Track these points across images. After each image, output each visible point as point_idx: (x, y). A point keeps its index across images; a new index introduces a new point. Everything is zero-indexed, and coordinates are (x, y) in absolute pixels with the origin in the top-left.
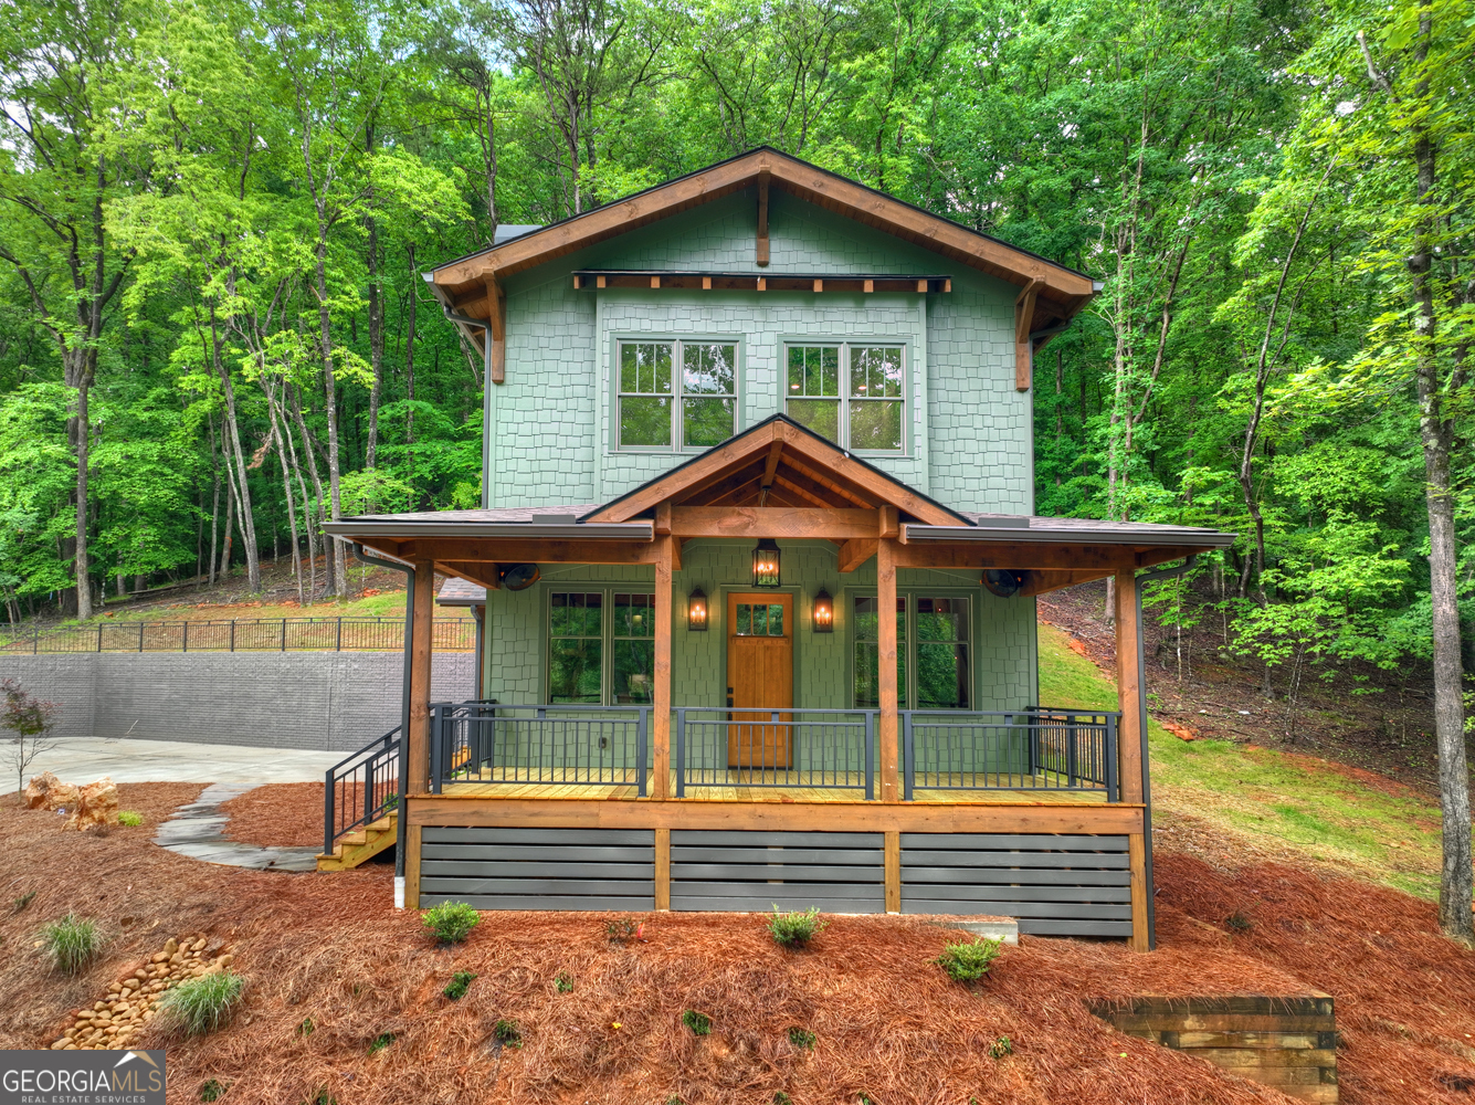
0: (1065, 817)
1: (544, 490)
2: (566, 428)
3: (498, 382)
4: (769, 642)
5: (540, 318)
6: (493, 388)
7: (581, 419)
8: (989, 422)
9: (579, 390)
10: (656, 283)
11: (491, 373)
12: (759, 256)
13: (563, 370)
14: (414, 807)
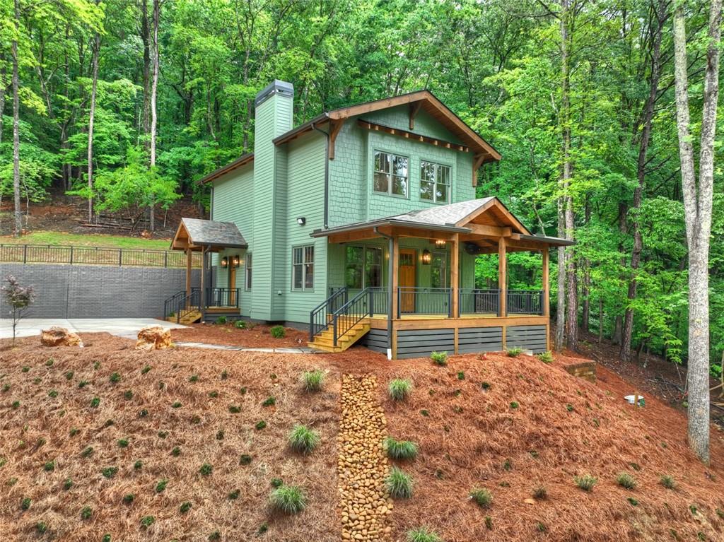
1: (345, 205)
2: (353, 181)
3: (332, 159)
4: (409, 267)
5: (344, 135)
6: (330, 161)
7: (358, 178)
8: (466, 196)
9: (357, 167)
10: (393, 132)
11: (330, 154)
12: (410, 126)
13: (352, 158)
14: (395, 324)
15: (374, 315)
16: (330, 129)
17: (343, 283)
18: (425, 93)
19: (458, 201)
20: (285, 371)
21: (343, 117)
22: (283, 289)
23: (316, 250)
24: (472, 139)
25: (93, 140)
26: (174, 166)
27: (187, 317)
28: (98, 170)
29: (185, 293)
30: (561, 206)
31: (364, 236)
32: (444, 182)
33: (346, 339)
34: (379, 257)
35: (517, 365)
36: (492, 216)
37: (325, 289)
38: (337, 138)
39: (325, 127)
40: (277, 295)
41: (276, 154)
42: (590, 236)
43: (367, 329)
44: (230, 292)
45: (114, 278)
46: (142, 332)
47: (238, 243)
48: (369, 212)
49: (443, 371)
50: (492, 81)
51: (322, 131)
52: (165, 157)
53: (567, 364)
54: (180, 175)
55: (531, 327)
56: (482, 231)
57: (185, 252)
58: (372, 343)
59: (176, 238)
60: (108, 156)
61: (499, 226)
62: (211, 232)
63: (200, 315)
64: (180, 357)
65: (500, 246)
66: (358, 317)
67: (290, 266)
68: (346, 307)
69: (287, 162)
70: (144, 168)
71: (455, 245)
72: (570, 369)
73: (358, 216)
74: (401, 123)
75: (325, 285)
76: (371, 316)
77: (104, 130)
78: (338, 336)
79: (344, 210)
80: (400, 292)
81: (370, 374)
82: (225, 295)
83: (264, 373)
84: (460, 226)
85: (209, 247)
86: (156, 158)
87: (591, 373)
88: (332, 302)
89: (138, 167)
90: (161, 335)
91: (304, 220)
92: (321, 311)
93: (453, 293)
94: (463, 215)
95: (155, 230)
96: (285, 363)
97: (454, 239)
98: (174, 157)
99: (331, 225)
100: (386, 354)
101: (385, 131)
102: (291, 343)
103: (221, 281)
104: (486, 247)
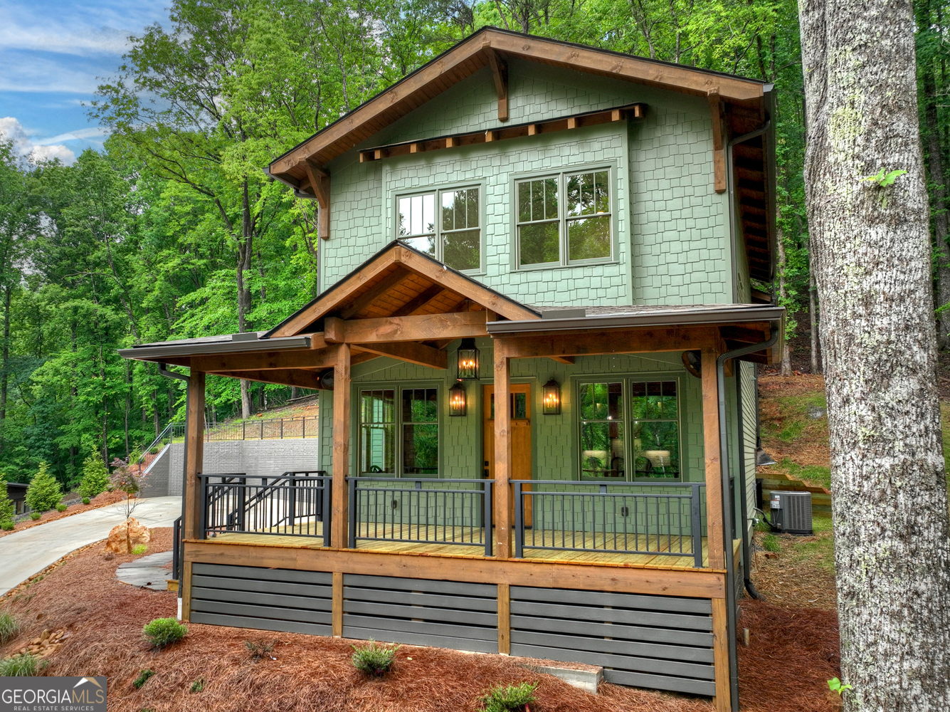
0: (650, 579)
3: (325, 238)
6: (323, 243)
12: (500, 114)
14: (187, 548)
74: (478, 116)
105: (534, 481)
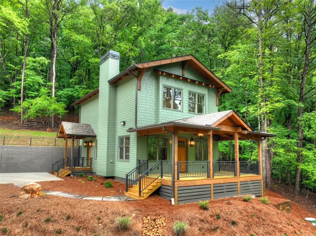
1: (147, 115)
2: (151, 102)
3: (139, 90)
4: (183, 148)
5: (146, 77)
6: (138, 91)
7: (154, 100)
8: (213, 110)
9: (154, 94)
10: (173, 76)
11: (138, 87)
12: (183, 74)
13: (151, 90)
14: (176, 183)
15: (163, 177)
16: (138, 73)
17: (146, 157)
18: (191, 56)
19: (209, 113)
20: (107, 215)
21: (145, 67)
22: (113, 159)
23: (131, 139)
24: (216, 81)
25: (24, 84)
26: (65, 97)
27: (63, 173)
28: (26, 99)
29: (64, 159)
30: (263, 116)
31: (157, 132)
32: (201, 103)
33: (147, 191)
34: (166, 142)
35: (251, 207)
36: (230, 121)
37: (136, 160)
38: (142, 79)
39: (136, 73)
40: (110, 163)
41: (110, 88)
42: (277, 131)
43: (159, 185)
44: (88, 160)
45: (27, 152)
46: (24, 187)
47: (91, 134)
48: (160, 118)
49: (207, 214)
50: (222, 56)
51: (134, 75)
52: (60, 93)
53: (276, 204)
54: (68, 101)
55: (254, 182)
56: (225, 129)
57: (65, 139)
58: (162, 193)
59: (59, 132)
60: (32, 93)
61: (234, 126)
62: (77, 129)
63: (70, 172)
64: (44, 203)
65: (235, 137)
66: (154, 177)
67: (117, 147)
68: (147, 172)
69: (116, 93)
70: (49, 98)
71: (211, 137)
72: (277, 206)
73: (154, 121)
74: (178, 72)
75: (136, 158)
76: (162, 177)
77: (29, 80)
78: (142, 190)
79: (146, 117)
80: (179, 164)
81: (161, 216)
82: (85, 161)
83: (94, 216)
84: (214, 126)
85: (75, 136)
86: (55, 93)
87: (288, 207)
88: (139, 168)
89: (45, 97)
90: (34, 189)
91: (124, 122)
92: (133, 174)
93: (210, 164)
94: (215, 120)
95: (54, 128)
96: (107, 209)
97: (209, 134)
98: (65, 93)
99: (139, 125)
100: (171, 201)
101: (169, 76)
102: (115, 192)
103: (84, 154)
104: (224, 137)
105: (187, 162)
